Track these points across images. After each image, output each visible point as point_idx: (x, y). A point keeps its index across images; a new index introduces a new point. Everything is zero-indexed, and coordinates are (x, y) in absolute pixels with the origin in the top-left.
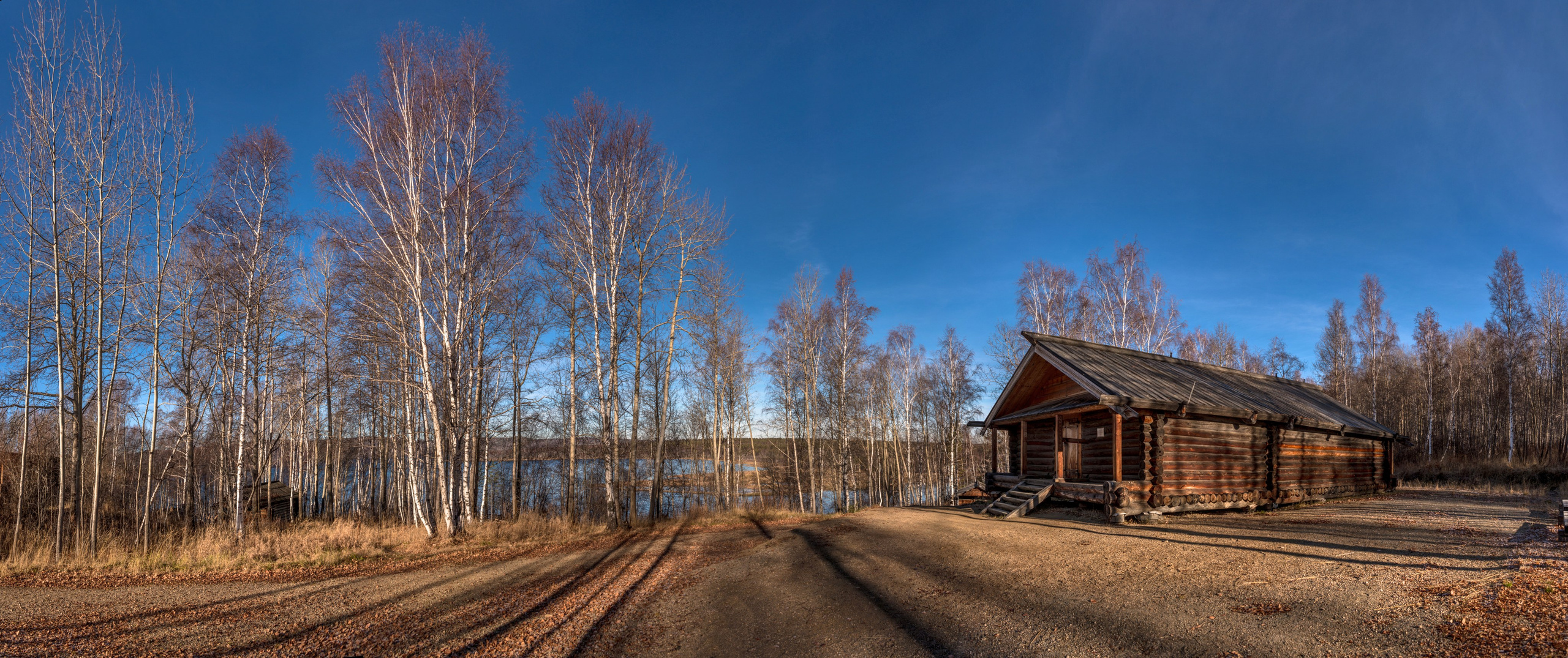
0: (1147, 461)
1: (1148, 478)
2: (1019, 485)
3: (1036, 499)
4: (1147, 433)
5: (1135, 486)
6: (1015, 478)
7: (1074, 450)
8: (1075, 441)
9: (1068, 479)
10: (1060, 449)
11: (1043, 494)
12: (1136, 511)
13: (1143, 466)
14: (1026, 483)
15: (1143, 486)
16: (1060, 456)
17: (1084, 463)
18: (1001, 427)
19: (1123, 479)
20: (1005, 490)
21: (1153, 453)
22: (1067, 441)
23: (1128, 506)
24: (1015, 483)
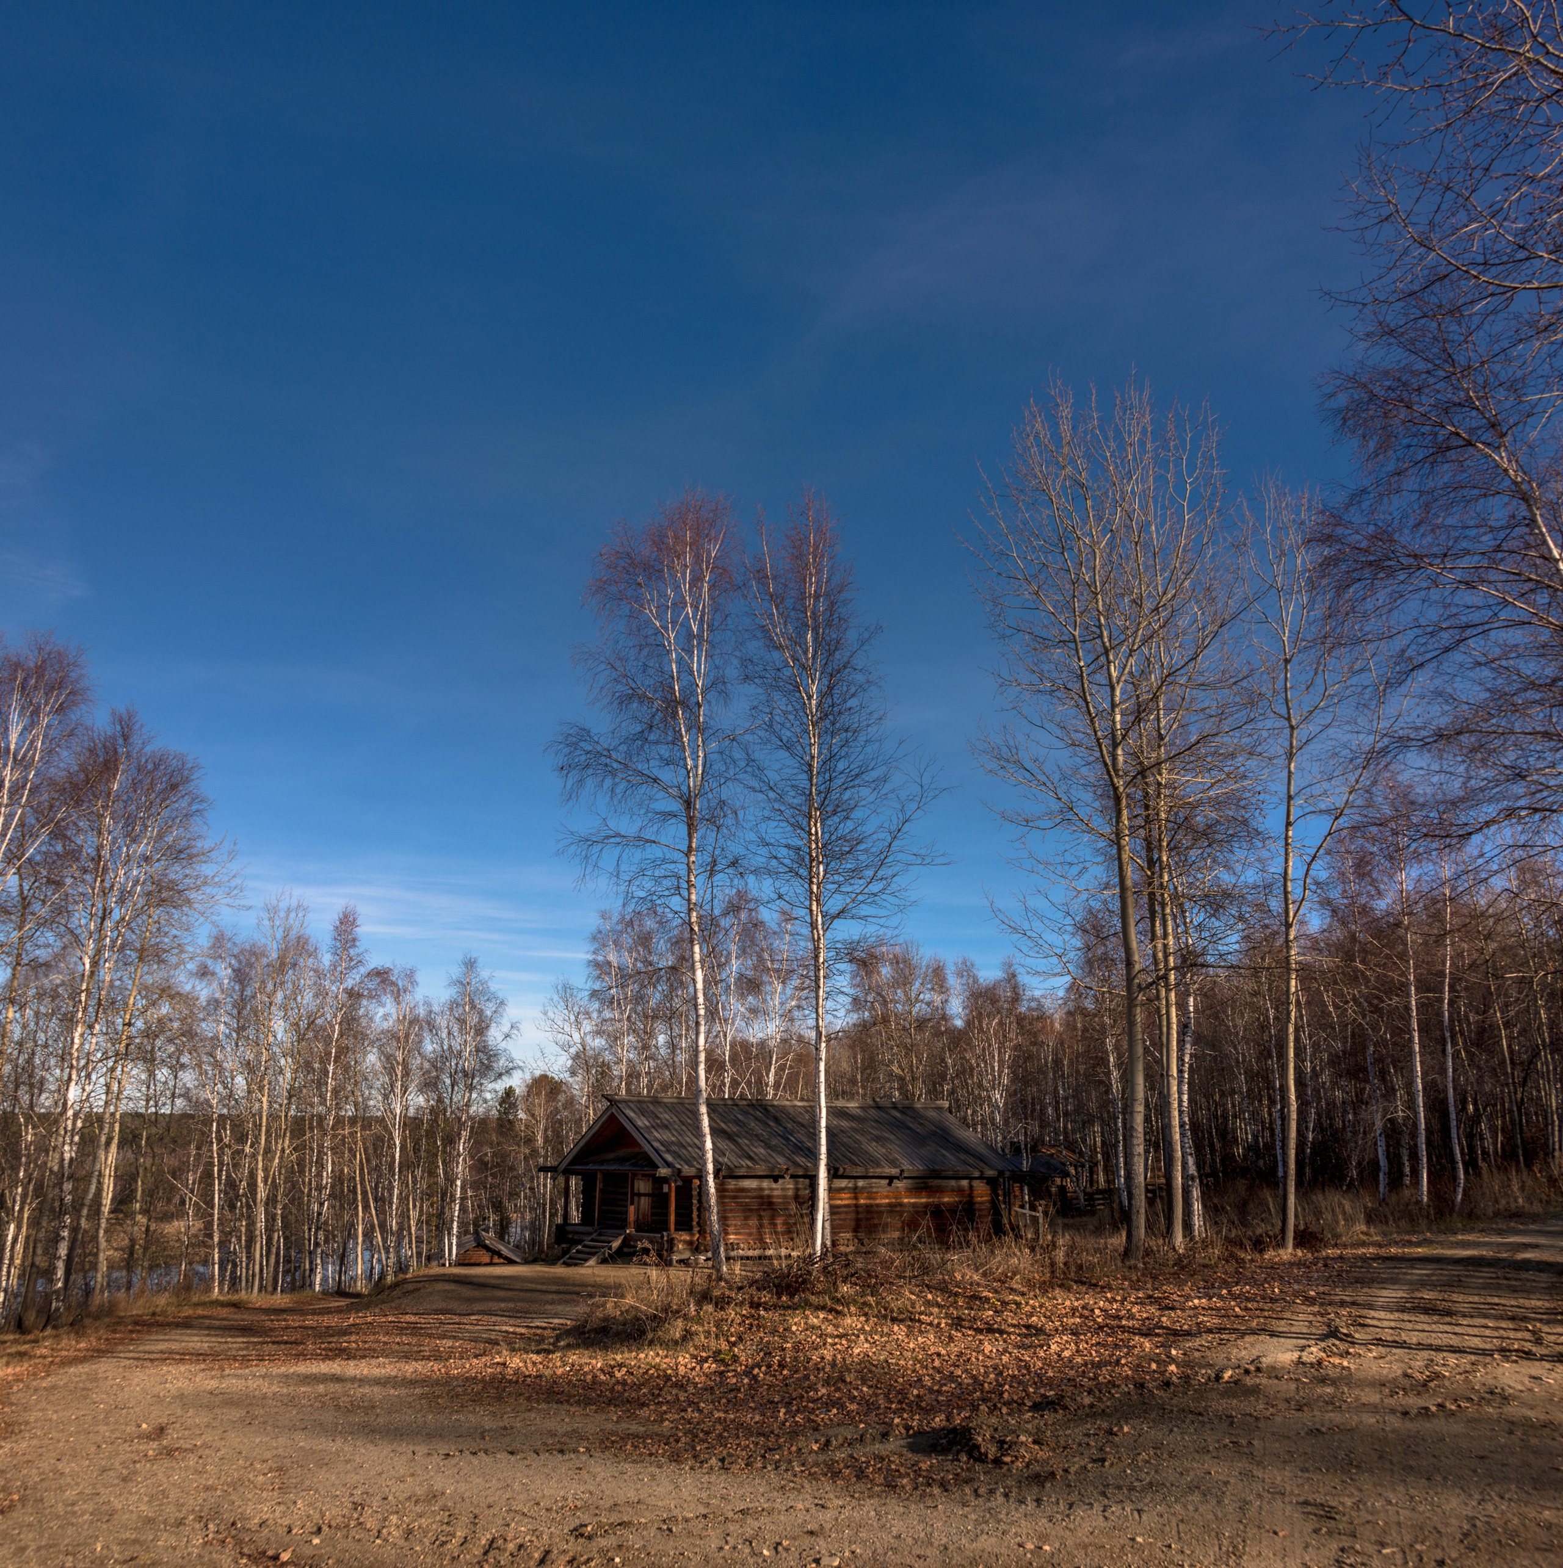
0: (695, 1214)
1: (696, 1229)
2: (594, 1236)
3: (610, 1248)
4: (695, 1193)
5: (686, 1237)
6: (589, 1229)
7: (645, 1202)
8: (645, 1195)
9: (639, 1228)
10: (632, 1203)
11: (616, 1244)
12: (684, 1256)
13: (692, 1220)
14: (600, 1235)
15: (693, 1235)
16: (632, 1209)
17: (653, 1214)
18: (576, 1173)
19: (676, 1230)
20: (580, 1242)
21: (699, 1209)
22: (639, 1195)
23: (680, 1252)
24: (589, 1234)
